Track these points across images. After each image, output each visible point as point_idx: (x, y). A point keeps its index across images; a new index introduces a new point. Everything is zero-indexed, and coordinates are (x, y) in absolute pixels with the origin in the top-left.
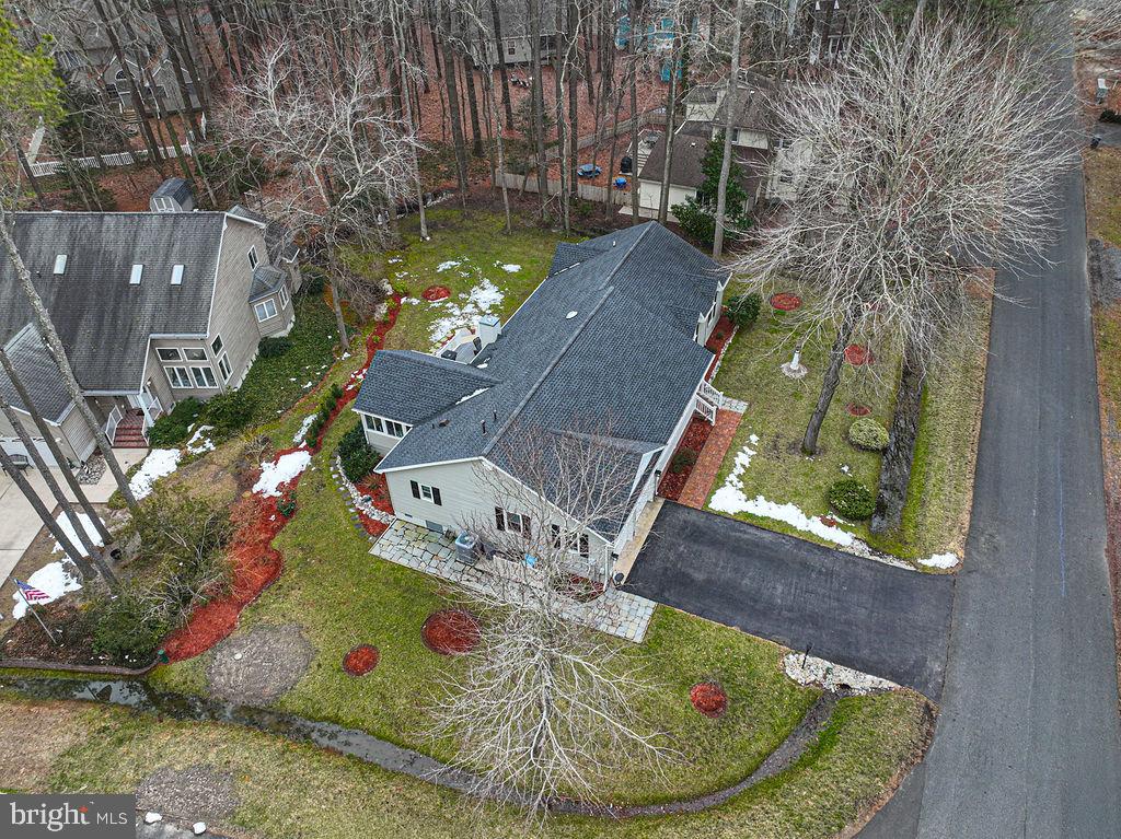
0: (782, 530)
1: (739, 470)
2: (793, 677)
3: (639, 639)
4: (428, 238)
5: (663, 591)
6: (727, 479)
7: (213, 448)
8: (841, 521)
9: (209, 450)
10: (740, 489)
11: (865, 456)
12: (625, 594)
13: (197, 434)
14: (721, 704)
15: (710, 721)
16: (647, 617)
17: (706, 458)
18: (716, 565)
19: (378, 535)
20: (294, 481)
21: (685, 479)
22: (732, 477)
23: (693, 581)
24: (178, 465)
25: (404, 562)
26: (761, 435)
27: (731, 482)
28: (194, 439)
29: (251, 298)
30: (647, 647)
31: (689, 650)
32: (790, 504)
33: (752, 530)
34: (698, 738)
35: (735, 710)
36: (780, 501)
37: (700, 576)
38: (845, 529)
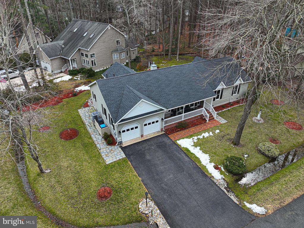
0: (194, 160)
1: (201, 137)
2: (140, 207)
3: (107, 163)
4: (178, 60)
5: (132, 155)
6: (193, 137)
7: (79, 80)
8: (223, 170)
9: (78, 79)
10: (194, 142)
11: (260, 156)
12: (120, 149)
13: (79, 76)
14: (106, 197)
15: (96, 200)
16: (118, 159)
17: (193, 129)
18: (158, 157)
19: (85, 107)
20: (84, 91)
21: (178, 131)
22: (196, 138)
23: (144, 157)
24: (69, 79)
25: (81, 115)
26: (221, 131)
27: (193, 139)
28: (78, 76)
29: (113, 51)
30: (107, 167)
31: (117, 175)
32: (208, 155)
33: (183, 155)
34: (85, 202)
35: (108, 203)
36: (205, 152)
37: (148, 157)
38: (222, 173)
